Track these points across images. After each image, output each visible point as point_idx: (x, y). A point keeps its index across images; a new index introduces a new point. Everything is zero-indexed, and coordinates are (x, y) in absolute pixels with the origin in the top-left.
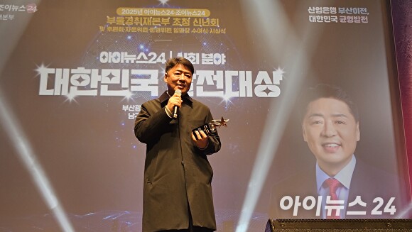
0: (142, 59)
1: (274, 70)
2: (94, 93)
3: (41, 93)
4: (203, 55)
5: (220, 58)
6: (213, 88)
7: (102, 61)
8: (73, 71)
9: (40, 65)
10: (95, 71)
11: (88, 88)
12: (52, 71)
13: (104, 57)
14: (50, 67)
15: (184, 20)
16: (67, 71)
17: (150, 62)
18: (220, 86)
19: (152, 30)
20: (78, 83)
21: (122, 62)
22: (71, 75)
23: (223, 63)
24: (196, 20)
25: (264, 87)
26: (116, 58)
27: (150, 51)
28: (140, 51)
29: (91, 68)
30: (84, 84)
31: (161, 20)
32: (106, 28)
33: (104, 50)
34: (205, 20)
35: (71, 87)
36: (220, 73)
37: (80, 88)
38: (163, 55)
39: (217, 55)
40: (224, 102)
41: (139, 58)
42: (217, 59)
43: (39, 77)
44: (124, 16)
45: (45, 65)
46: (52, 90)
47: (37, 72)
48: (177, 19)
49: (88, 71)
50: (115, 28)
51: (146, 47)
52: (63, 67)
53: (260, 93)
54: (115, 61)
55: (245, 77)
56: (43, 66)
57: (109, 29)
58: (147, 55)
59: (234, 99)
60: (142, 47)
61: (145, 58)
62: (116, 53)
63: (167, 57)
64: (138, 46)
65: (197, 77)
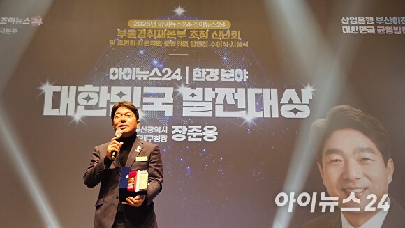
0: (156, 75)
1: (303, 88)
2: (103, 113)
3: (45, 114)
4: (223, 71)
5: (242, 75)
6: (234, 107)
7: (112, 77)
8: (80, 89)
9: (44, 83)
10: (104, 89)
11: (96, 107)
12: (57, 89)
13: (114, 74)
14: (55, 85)
15: (202, 32)
16: (73, 89)
17: (165, 78)
18: (241, 105)
19: (166, 43)
20: (85, 103)
21: (134, 79)
22: (78, 93)
23: (245, 80)
24: (215, 32)
25: (292, 107)
26: (127, 74)
27: (165, 66)
28: (153, 67)
29: (99, 86)
30: (91, 103)
31: (176, 33)
32: (116, 42)
33: (114, 66)
34: (225, 33)
35: (78, 107)
36: (241, 91)
37: (88, 108)
38: (178, 71)
39: (239, 71)
40: (246, 123)
41: (152, 74)
42: (239, 76)
43: (43, 96)
44: (136, 29)
45: (50, 83)
46: (58, 110)
47: (41, 91)
48: (194, 32)
49: (97, 89)
50: (126, 42)
51: (160, 62)
52: (69, 85)
53: (287, 113)
54: (125, 78)
55: (270, 95)
56: (47, 84)
57: (120, 43)
58: (160, 70)
59: (258, 120)
60: (155, 62)
61: (159, 74)
62: (127, 70)
63: (183, 73)
64: (152, 61)
65: (216, 95)
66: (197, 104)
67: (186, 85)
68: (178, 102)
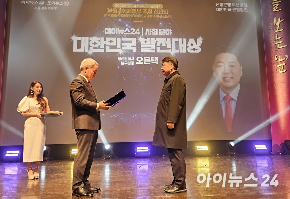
0: (127, 32)
1: (198, 38)
2: (103, 51)
3: (74, 51)
4: (160, 29)
5: (169, 31)
6: (166, 48)
7: (106, 33)
8: (91, 38)
9: (73, 35)
10: (103, 39)
11: (99, 47)
12: (79, 38)
13: (107, 31)
14: (78, 36)
15: (149, 10)
16: (87, 38)
17: (132, 33)
18: (169, 46)
19: (132, 16)
20: (94, 45)
21: (117, 33)
22: (90, 41)
23: (171, 34)
24: (156, 10)
25: (193, 47)
26: (114, 31)
27: (132, 27)
28: (126, 27)
29: (100, 37)
30: (97, 45)
31: (137, 10)
32: (108, 15)
33: (107, 27)
34: (161, 10)
35: (90, 47)
36: (169, 39)
37: (95, 48)
38: (139, 29)
39: (168, 30)
41: (126, 31)
42: (168, 32)
43: (73, 42)
44: (117, 8)
45: (76, 35)
46: (80, 49)
47: (71, 39)
48: (146, 10)
49: (99, 38)
50: (112, 15)
51: (129, 25)
52: (85, 36)
53: (190, 50)
54: (113, 33)
55: (183, 42)
56: (74, 35)
58: (130, 29)
59: (177, 54)
60: (127, 25)
61: (129, 31)
62: (113, 29)
63: (141, 31)
64: (125, 25)
65: (157, 41)
66: (148, 46)
67: (142, 37)
68: (139, 45)
